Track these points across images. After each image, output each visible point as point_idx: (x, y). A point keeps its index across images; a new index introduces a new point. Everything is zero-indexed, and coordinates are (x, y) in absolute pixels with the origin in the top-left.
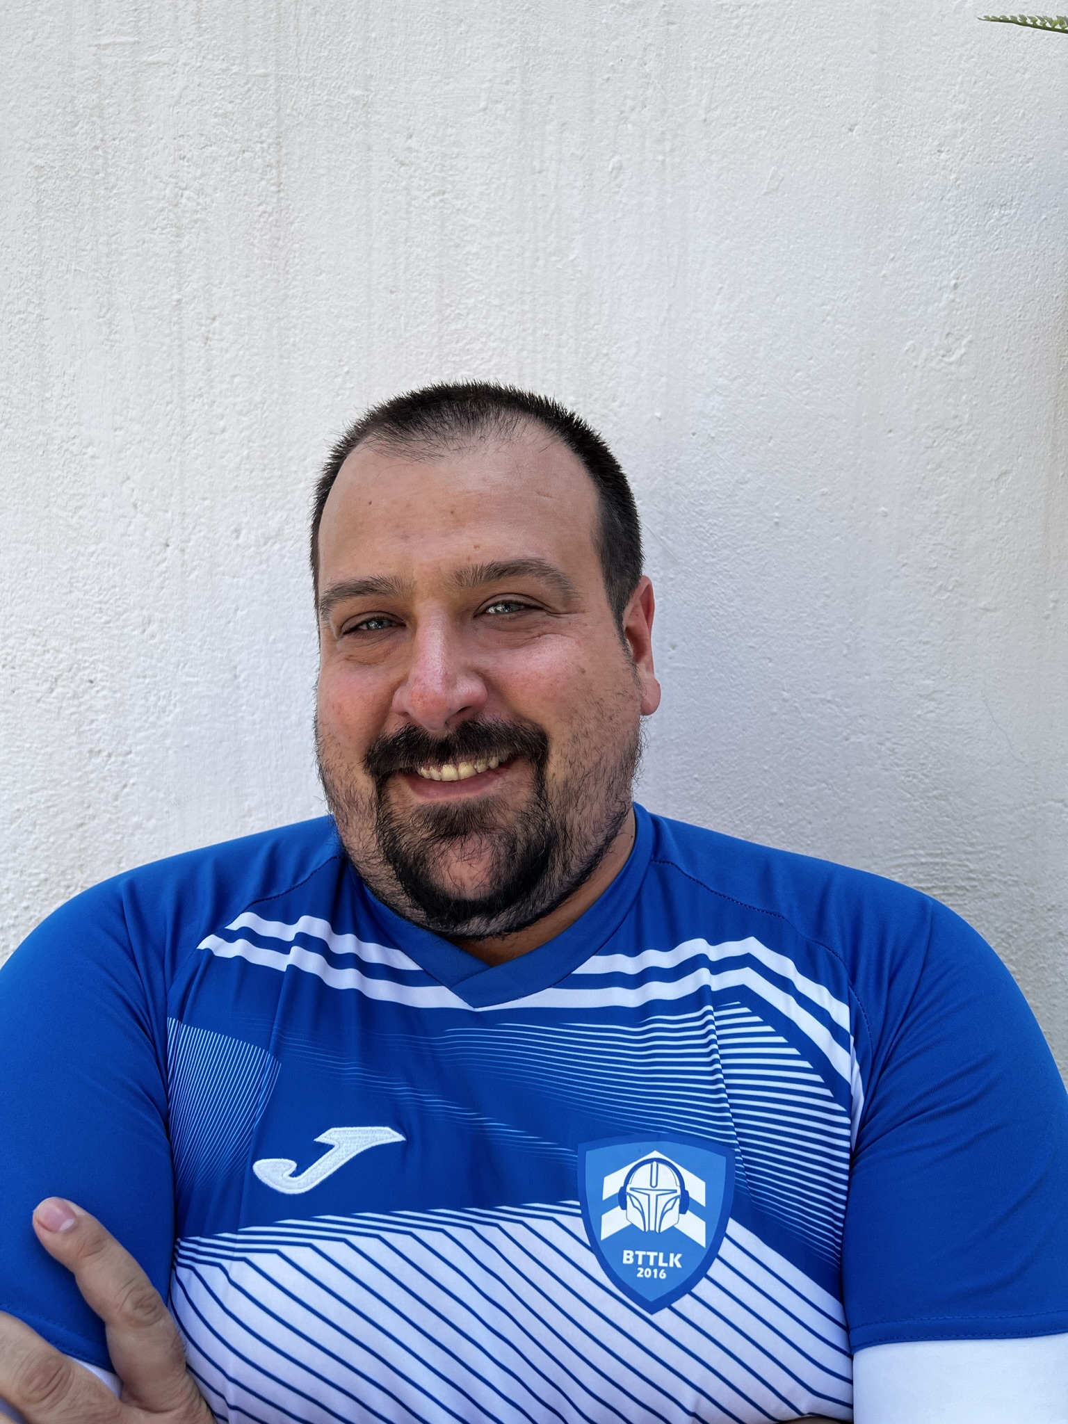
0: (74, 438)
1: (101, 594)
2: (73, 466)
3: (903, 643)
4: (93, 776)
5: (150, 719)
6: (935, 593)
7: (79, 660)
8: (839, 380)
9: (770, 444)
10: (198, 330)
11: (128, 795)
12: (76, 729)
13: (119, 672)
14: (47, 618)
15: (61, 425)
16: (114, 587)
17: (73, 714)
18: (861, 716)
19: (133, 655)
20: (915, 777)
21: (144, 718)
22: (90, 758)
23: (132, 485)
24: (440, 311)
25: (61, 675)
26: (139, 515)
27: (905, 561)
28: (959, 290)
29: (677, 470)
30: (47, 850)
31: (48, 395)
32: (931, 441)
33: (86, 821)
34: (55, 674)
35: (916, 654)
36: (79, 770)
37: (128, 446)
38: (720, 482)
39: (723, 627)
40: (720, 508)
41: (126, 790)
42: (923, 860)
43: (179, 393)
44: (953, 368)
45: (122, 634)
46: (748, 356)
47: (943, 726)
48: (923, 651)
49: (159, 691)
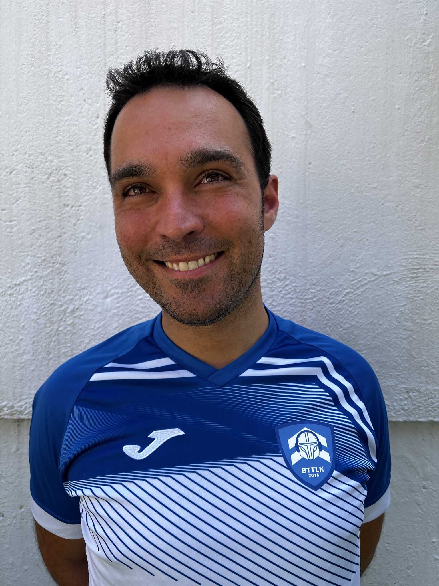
0: (60, 71)
1: (70, 138)
2: (59, 83)
3: (406, 164)
4: (65, 215)
5: (90, 191)
6: (420, 143)
7: (61, 166)
8: (379, 51)
9: (350, 78)
10: (112, 27)
11: (80, 223)
12: (59, 195)
13: (77, 171)
14: (47, 148)
15: (55, 66)
16: (76, 135)
17: (57, 188)
18: (389, 195)
19: (83, 164)
20: (411, 221)
21: (87, 191)
22: (64, 208)
23: (84, 92)
24: (213, 20)
25: (52, 172)
26: (86, 105)
27: (407, 129)
28: (428, 16)
29: (311, 88)
30: (45, 247)
31: (49, 53)
32: (417, 78)
33: (62, 235)
34: (50, 171)
35: (411, 169)
36: (59, 212)
37: (82, 75)
38: (329, 94)
39: (331, 156)
40: (329, 105)
41: (79, 222)
42: (415, 256)
43: (104, 53)
44: (426, 48)
45: (78, 155)
46: (341, 41)
47: (423, 199)
48: (415, 167)
49: (94, 179)
